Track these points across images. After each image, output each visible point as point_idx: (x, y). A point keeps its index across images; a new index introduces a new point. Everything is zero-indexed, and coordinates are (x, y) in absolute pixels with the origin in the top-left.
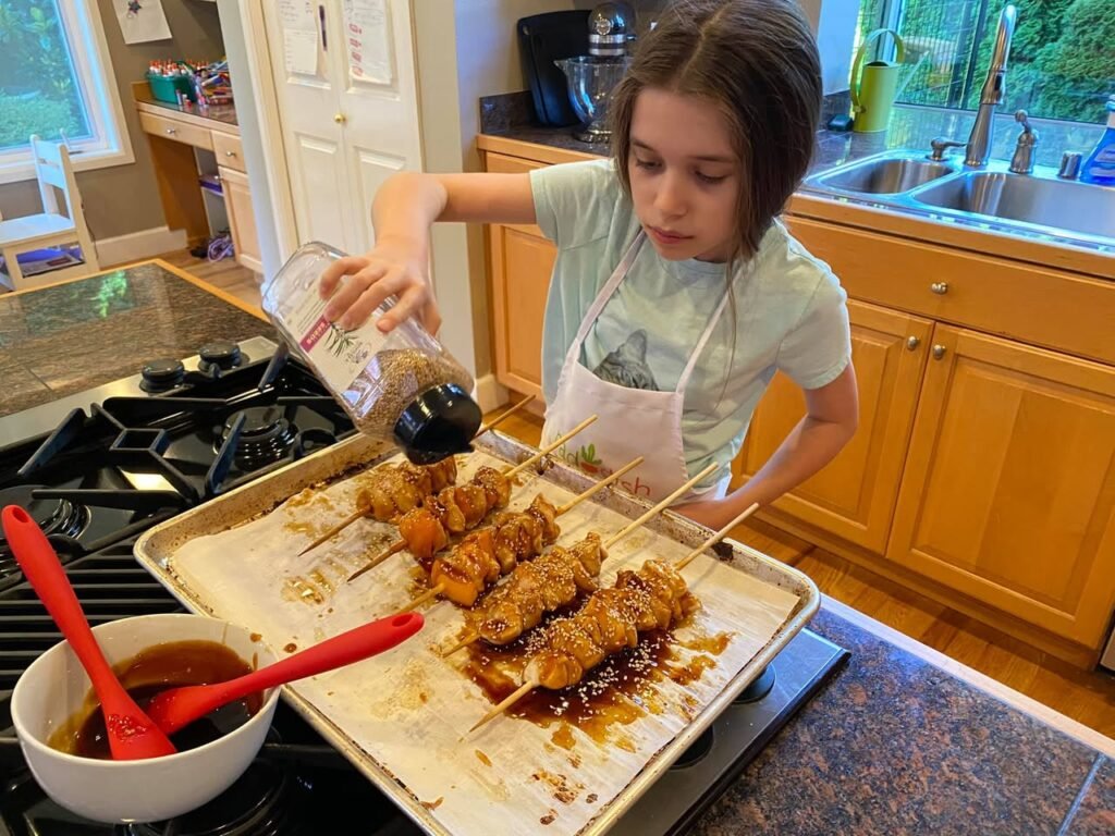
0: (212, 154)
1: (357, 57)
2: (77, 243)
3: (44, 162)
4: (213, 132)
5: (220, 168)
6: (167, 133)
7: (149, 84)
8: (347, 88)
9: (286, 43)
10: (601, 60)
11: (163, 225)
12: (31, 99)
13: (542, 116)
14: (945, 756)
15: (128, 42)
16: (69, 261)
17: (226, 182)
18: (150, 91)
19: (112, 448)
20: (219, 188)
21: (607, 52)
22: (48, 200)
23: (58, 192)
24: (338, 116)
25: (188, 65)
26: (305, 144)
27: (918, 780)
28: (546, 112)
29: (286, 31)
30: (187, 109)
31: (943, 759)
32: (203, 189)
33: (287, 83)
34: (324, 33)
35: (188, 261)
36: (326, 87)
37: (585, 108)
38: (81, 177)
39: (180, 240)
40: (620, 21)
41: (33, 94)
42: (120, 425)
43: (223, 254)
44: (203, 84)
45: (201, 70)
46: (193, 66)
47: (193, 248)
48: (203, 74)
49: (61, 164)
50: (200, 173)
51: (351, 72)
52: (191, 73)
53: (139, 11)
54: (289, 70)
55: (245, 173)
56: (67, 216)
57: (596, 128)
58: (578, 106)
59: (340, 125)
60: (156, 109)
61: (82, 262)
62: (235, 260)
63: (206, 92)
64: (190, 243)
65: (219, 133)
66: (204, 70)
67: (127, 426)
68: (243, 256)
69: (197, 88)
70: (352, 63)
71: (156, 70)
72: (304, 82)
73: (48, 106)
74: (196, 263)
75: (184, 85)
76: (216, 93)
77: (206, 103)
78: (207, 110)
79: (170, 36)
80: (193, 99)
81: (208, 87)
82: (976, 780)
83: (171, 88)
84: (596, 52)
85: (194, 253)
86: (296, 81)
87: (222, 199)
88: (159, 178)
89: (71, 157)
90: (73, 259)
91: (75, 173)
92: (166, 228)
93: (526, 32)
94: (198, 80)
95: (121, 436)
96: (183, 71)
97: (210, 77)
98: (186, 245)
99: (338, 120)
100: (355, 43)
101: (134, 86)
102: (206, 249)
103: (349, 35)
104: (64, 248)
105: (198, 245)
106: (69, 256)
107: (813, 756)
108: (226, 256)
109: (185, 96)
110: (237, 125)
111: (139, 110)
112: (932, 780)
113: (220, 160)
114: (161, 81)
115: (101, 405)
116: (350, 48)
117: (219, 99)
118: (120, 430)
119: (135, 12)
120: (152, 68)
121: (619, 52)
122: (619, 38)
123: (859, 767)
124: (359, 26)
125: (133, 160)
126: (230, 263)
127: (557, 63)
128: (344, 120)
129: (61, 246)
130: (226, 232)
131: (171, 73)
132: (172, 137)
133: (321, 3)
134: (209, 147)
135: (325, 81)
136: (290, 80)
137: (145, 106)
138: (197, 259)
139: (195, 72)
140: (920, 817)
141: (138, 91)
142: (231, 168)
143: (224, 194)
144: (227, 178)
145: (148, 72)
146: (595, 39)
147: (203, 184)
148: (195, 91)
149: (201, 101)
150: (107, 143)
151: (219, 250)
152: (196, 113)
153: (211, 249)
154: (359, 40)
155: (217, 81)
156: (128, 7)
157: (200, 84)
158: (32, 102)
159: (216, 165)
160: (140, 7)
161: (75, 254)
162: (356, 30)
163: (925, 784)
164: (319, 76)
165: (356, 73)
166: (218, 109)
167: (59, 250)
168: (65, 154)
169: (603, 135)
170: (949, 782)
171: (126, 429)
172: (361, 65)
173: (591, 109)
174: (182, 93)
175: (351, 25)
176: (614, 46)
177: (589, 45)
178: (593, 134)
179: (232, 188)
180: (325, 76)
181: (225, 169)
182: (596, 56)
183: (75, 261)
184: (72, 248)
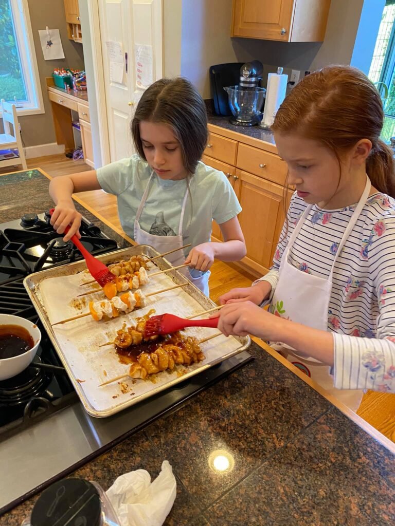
0: (77, 113)
1: (139, 77)
2: (17, 148)
3: (6, 111)
4: (78, 103)
5: (80, 120)
6: (59, 102)
7: (53, 78)
8: (135, 91)
9: (111, 67)
10: (244, 88)
11: (55, 142)
12: (6, 77)
13: (217, 111)
14: (275, 399)
15: (45, 59)
16: (14, 156)
17: (82, 126)
18: (53, 82)
19: (3, 249)
20: (79, 128)
21: (247, 85)
22: (6, 128)
23: (11, 125)
24: (130, 103)
25: (70, 72)
26: (116, 113)
27: (261, 406)
28: (219, 109)
29: (111, 62)
30: (69, 92)
31: (273, 400)
32: (73, 127)
33: (110, 85)
34: (126, 65)
35: (64, 159)
36: (126, 89)
37: (236, 109)
38: (21, 119)
39: (61, 149)
40: (255, 72)
41: (6, 75)
42: (8, 241)
43: (80, 157)
44: (76, 81)
45: (76, 74)
46: (73, 72)
47: (67, 153)
48: (77, 76)
49: (12, 113)
50: (73, 120)
51: (137, 84)
52: (71, 75)
53: (52, 45)
54: (111, 79)
55: (89, 122)
56: (14, 136)
57: (240, 119)
58: (233, 108)
59: (130, 107)
60: (56, 91)
61: (19, 157)
62: (83, 160)
63: (77, 84)
64: (66, 151)
65: (80, 104)
66: (77, 74)
67: (11, 241)
68: (87, 159)
69: (73, 82)
70: (138, 79)
71: (57, 73)
72: (117, 86)
73: (13, 81)
74: (67, 160)
75: (68, 81)
76: (81, 85)
77: (77, 89)
78: (77, 92)
79: (64, 57)
80: (71, 87)
81: (78, 82)
82: (282, 409)
83: (62, 81)
84: (242, 85)
85: (67, 156)
86: (114, 85)
87: (80, 132)
88: (55, 121)
89: (17, 109)
90: (15, 155)
91: (18, 117)
92: (56, 143)
93: (214, 72)
94: (74, 79)
95: (8, 245)
96: (68, 74)
97: (79, 77)
98: (64, 152)
99: (130, 105)
100: (139, 71)
101: (47, 79)
102: (72, 155)
103: (137, 67)
104: (12, 150)
105: (69, 152)
106: (13, 153)
107: (227, 392)
108: (81, 158)
109: (68, 85)
110: (87, 101)
111: (48, 90)
112: (266, 406)
113: (80, 116)
114: (59, 78)
115: (3, 232)
116: (137, 73)
117: (83, 88)
118: (8, 242)
119: (50, 46)
120: (55, 72)
121: (253, 85)
122: (253, 79)
123: (241, 398)
124: (141, 64)
125: (44, 112)
126: (81, 162)
127: (224, 88)
128: (132, 104)
129: (11, 149)
130: (81, 148)
131: (63, 74)
132: (61, 103)
133: (126, 52)
134: (76, 110)
135: (125, 86)
136: (111, 84)
137: (51, 89)
138: (68, 158)
139: (73, 75)
140: (256, 417)
141: (48, 82)
142: (84, 120)
143: (81, 130)
144: (82, 124)
145: (53, 73)
146: (242, 79)
147: (74, 125)
148: (72, 83)
149: (75, 88)
150: (33, 105)
151: (78, 155)
152: (72, 94)
153: (74, 155)
154: (141, 70)
155: (82, 80)
156: (47, 43)
157: (75, 80)
158: (6, 79)
159: (79, 118)
160: (52, 44)
161: (16, 152)
162: (140, 65)
163: (263, 407)
164: (123, 84)
165: (139, 85)
166: (82, 92)
167: (9, 150)
168: (14, 108)
169: (243, 122)
170: (272, 408)
171: (10, 242)
172: (141, 81)
173: (239, 110)
174: (67, 84)
175: (138, 63)
176: (250, 83)
177: (239, 81)
178: (239, 122)
179: (85, 129)
180: (126, 84)
181: (82, 120)
182: (242, 87)
183: (16, 156)
184: (15, 150)
